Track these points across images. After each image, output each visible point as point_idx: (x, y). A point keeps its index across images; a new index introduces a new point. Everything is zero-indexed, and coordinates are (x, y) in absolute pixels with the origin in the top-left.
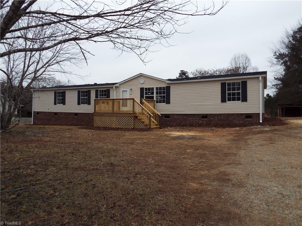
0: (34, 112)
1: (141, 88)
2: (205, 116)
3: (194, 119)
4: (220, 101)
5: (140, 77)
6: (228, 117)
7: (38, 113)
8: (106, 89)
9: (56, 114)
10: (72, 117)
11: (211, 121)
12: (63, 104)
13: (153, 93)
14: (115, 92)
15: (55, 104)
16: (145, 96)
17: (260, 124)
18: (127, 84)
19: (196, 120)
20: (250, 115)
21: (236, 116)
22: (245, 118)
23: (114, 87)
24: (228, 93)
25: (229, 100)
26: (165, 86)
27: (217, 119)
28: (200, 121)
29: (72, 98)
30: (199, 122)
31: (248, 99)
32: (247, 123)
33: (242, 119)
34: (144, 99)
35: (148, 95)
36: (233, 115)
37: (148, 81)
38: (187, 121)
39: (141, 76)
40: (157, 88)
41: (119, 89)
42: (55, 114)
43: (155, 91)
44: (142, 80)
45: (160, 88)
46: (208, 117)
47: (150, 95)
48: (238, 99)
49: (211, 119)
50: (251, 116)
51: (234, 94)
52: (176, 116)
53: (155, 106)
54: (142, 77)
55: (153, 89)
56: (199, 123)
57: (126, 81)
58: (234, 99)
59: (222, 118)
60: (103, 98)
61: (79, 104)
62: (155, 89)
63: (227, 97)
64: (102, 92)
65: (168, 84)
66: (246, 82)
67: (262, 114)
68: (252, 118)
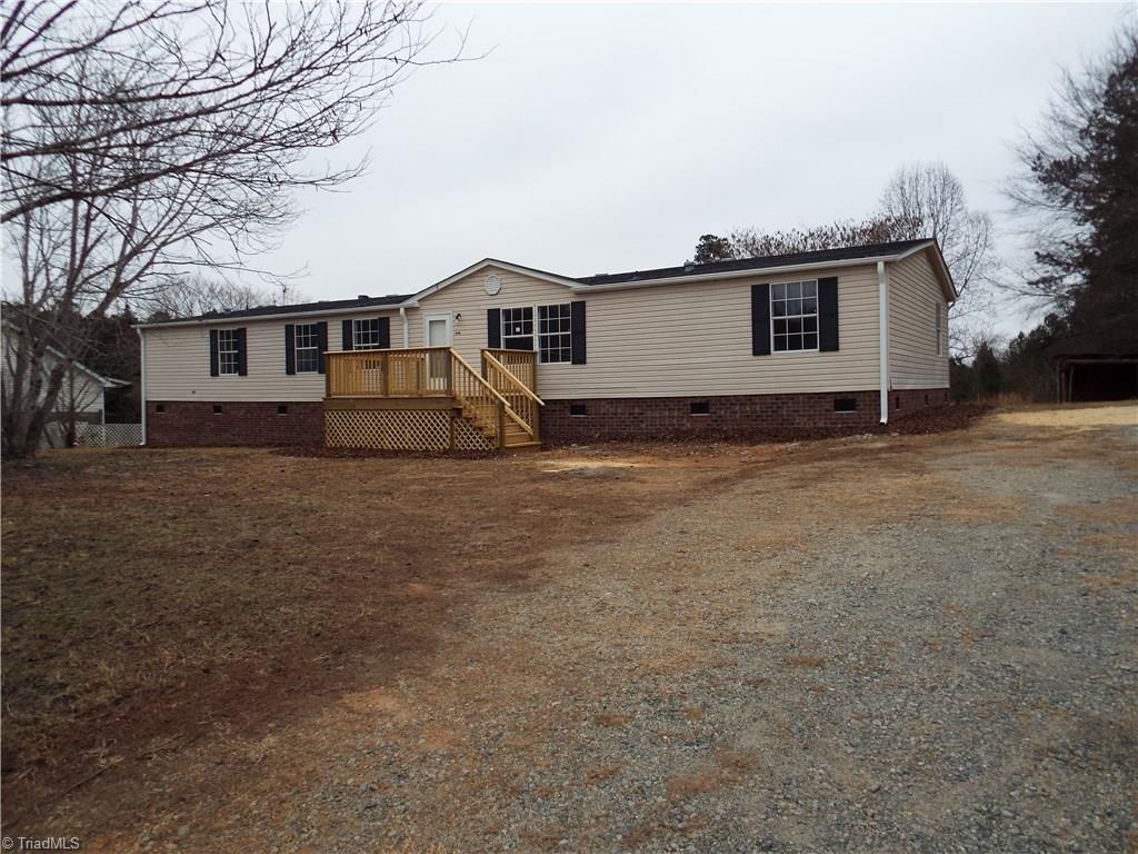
0: (147, 402)
1: (489, 311)
2: (700, 405)
3: (667, 413)
4: (751, 352)
5: (488, 273)
6: (779, 407)
7: (161, 406)
8: (376, 318)
9: (217, 407)
10: (270, 419)
11: (723, 421)
12: (240, 375)
13: (529, 328)
14: (406, 326)
15: (214, 373)
16: (503, 337)
17: (881, 430)
18: (446, 296)
19: (674, 418)
20: (850, 397)
21: (804, 402)
22: (833, 408)
23: (402, 310)
24: (775, 321)
25: (780, 346)
26: (568, 302)
27: (742, 412)
28: (685, 421)
29: (266, 348)
30: (683, 425)
31: (841, 340)
32: (839, 426)
33: (823, 413)
34: (502, 349)
35: (515, 333)
36: (792, 399)
37: (514, 285)
38: (642, 422)
39: (488, 267)
40: (542, 310)
41: (419, 317)
42: (215, 407)
43: (536, 320)
44: (491, 284)
45: (553, 309)
46: (712, 409)
47: (520, 333)
48: (810, 344)
49: (722, 413)
50: (853, 401)
51: (794, 325)
52: (607, 406)
53: (538, 373)
54: (492, 273)
55: (528, 312)
56: (684, 428)
57: (440, 287)
58: (795, 344)
59: (758, 408)
60: (368, 348)
61: (290, 371)
62: (535, 313)
63: (772, 335)
64: (365, 328)
65: (579, 294)
66: (835, 280)
67: (890, 393)
68: (854, 409)
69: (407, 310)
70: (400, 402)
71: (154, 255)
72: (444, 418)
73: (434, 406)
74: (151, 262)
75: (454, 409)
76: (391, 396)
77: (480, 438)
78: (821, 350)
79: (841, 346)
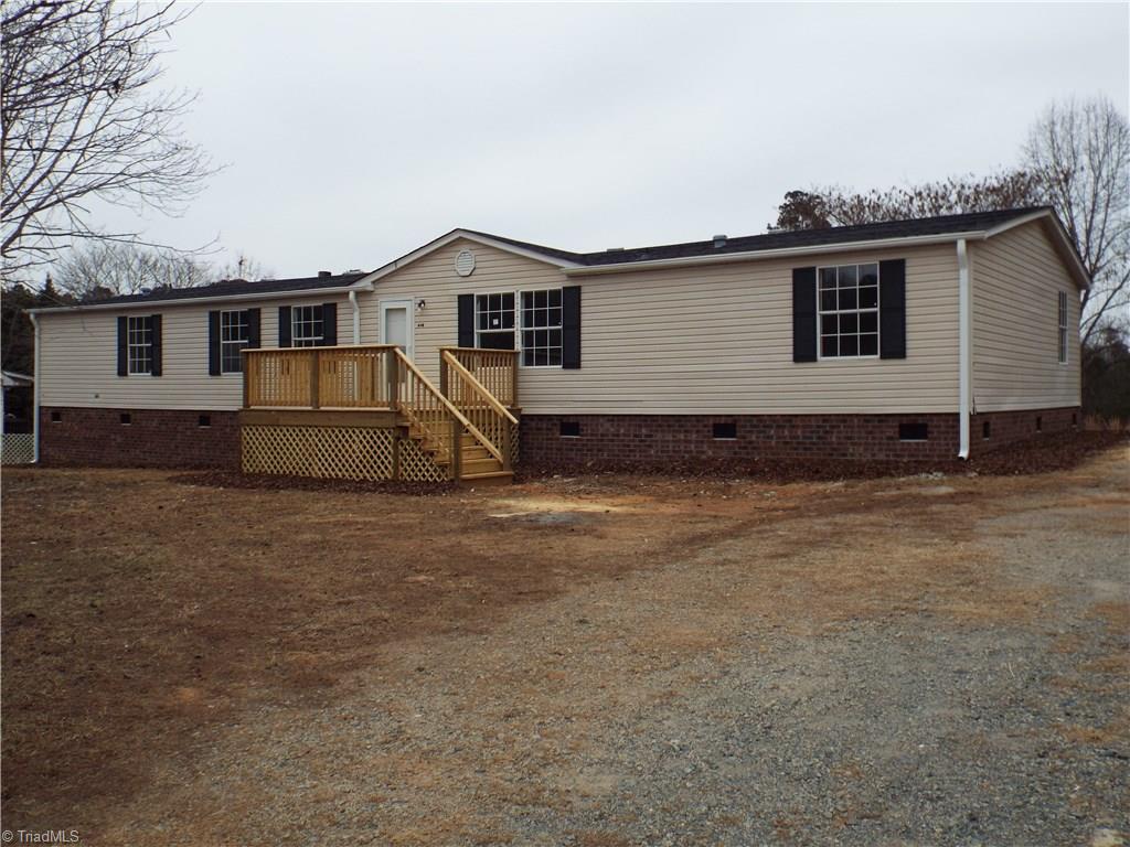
0: (40, 408)
1: (460, 297)
2: (725, 426)
3: (682, 437)
4: (791, 357)
5: (456, 248)
6: (827, 432)
7: (57, 413)
8: (320, 304)
9: (125, 415)
10: (189, 433)
11: (754, 448)
12: (154, 374)
13: (509, 321)
14: (356, 316)
15: (122, 372)
16: (477, 331)
17: (959, 466)
18: (407, 277)
19: (690, 442)
20: (920, 421)
21: (859, 426)
22: (897, 435)
23: (352, 295)
24: (824, 317)
25: (829, 350)
26: (559, 287)
27: (779, 438)
28: (705, 448)
29: (186, 339)
30: (703, 452)
31: (909, 344)
32: (905, 460)
33: (885, 441)
34: (475, 348)
35: (492, 327)
36: (845, 421)
37: (492, 263)
38: (650, 446)
39: (459, 240)
40: (527, 296)
41: (371, 303)
42: (123, 416)
43: (518, 309)
44: (464, 261)
45: (541, 295)
46: (740, 432)
47: (498, 327)
48: (868, 348)
49: (754, 438)
50: (925, 426)
51: (849, 322)
52: (607, 425)
53: (520, 379)
54: (464, 248)
55: (509, 299)
56: (704, 457)
57: (400, 265)
58: (849, 349)
59: (799, 432)
60: (310, 343)
61: (214, 371)
62: (518, 301)
63: (819, 336)
64: (308, 318)
65: (572, 276)
66: (901, 264)
67: (973, 417)
68: (926, 438)
69: (359, 294)
70: (332, 417)
71: (22, 224)
72: (386, 438)
73: (373, 422)
74: (18, 234)
75: (398, 427)
76: (322, 408)
77: (431, 465)
78: (882, 357)
79: (909, 352)
